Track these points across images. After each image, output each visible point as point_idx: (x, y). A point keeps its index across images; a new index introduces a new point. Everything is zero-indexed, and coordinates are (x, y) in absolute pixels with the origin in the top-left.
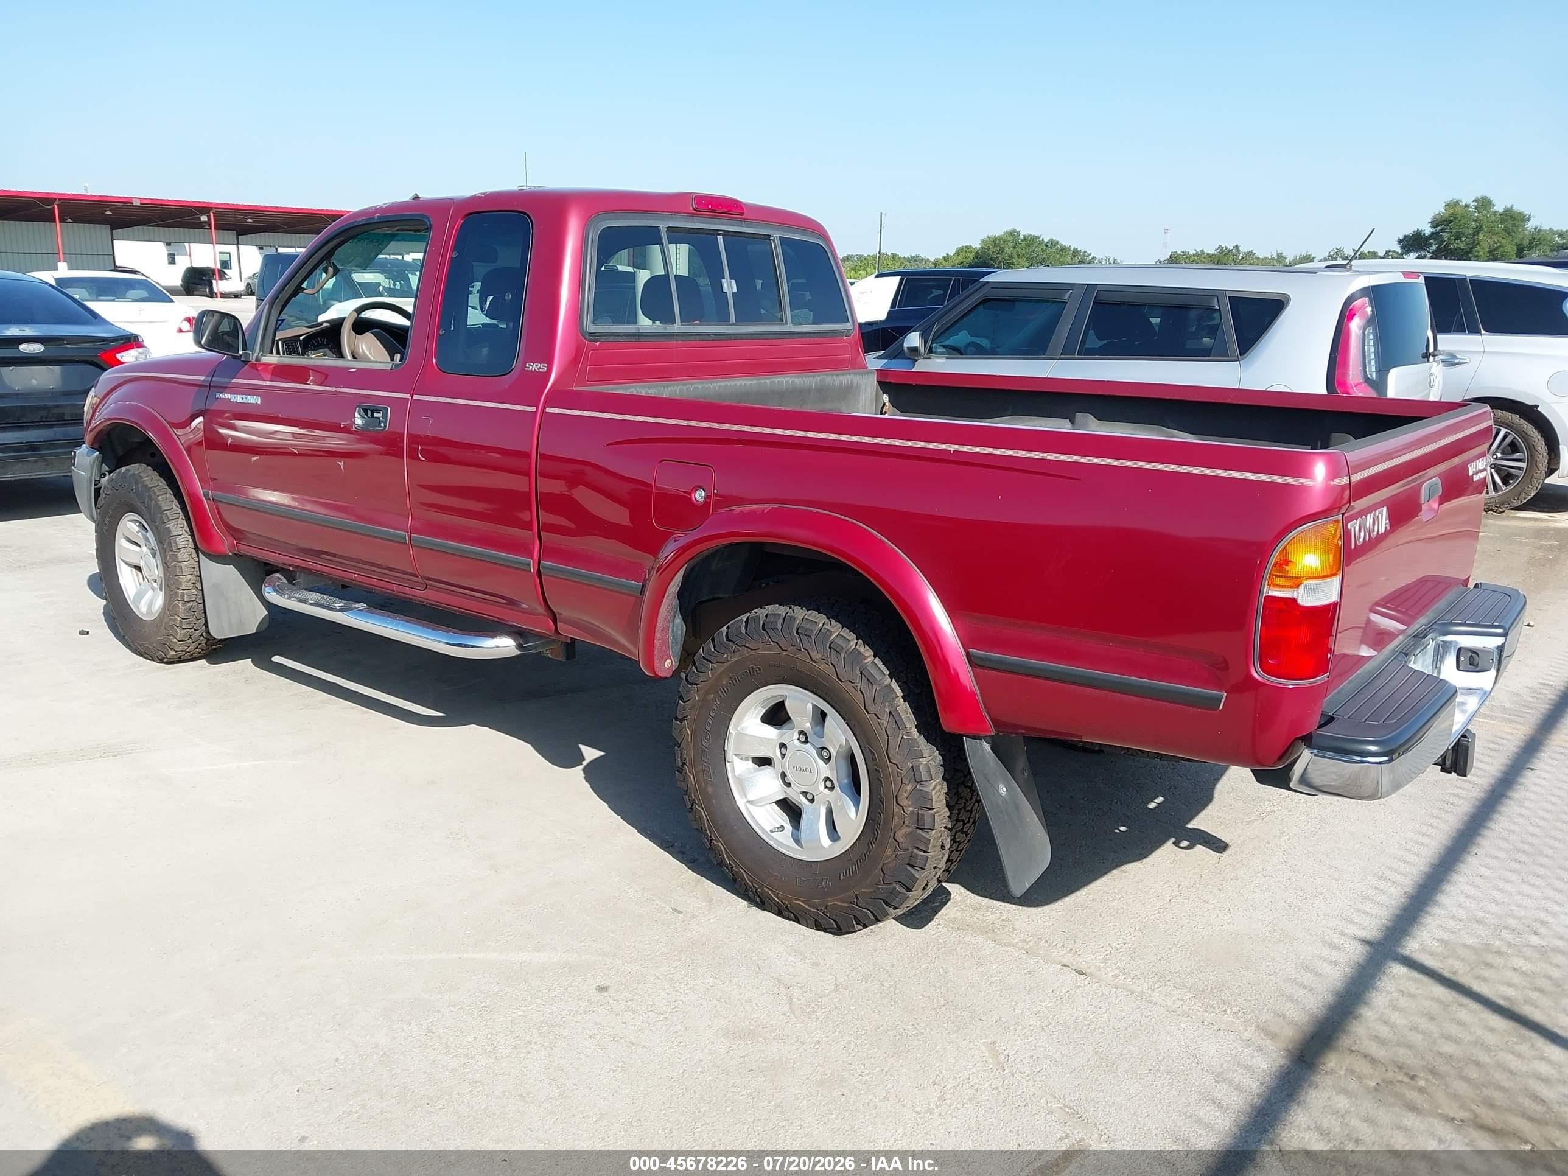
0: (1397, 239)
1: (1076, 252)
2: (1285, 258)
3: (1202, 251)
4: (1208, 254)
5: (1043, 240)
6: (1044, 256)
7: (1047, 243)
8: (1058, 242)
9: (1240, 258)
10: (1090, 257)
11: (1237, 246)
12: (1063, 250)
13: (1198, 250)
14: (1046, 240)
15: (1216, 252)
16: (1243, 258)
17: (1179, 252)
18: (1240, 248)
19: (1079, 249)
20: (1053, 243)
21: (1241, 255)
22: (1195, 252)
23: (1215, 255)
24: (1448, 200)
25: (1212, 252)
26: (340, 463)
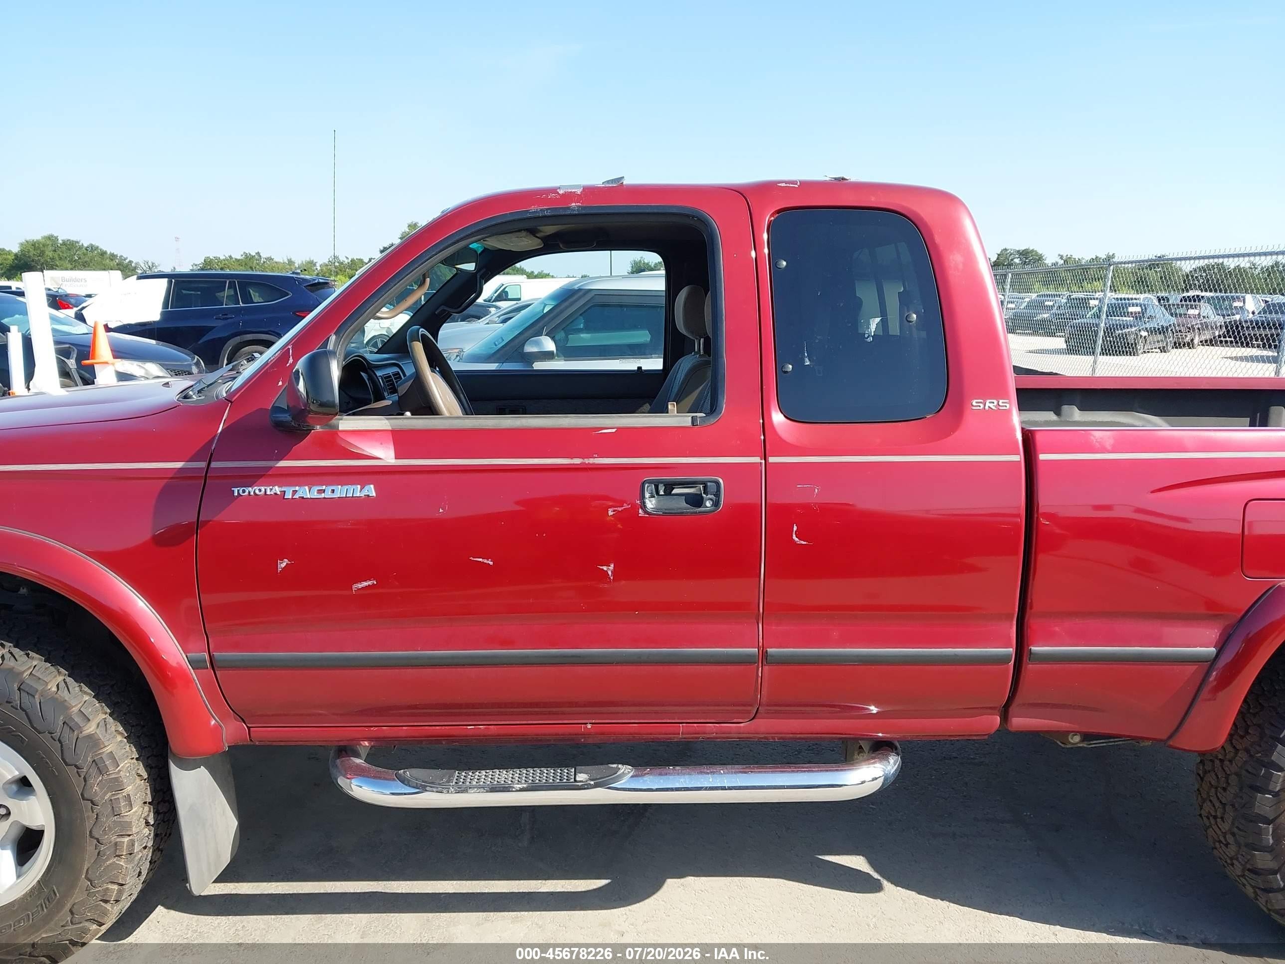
0: (379, 250)
1: (113, 257)
2: (294, 263)
3: (230, 257)
4: (236, 259)
5: (82, 245)
6: (87, 259)
7: (88, 247)
8: (98, 247)
9: (262, 262)
10: (127, 261)
11: (258, 252)
12: (103, 254)
13: (227, 256)
14: (85, 245)
15: (242, 258)
16: (264, 262)
17: (211, 258)
18: (261, 254)
19: (115, 253)
20: (92, 248)
21: (262, 260)
22: (224, 257)
23: (242, 260)
24: (410, 222)
25: (239, 257)
26: (605, 568)
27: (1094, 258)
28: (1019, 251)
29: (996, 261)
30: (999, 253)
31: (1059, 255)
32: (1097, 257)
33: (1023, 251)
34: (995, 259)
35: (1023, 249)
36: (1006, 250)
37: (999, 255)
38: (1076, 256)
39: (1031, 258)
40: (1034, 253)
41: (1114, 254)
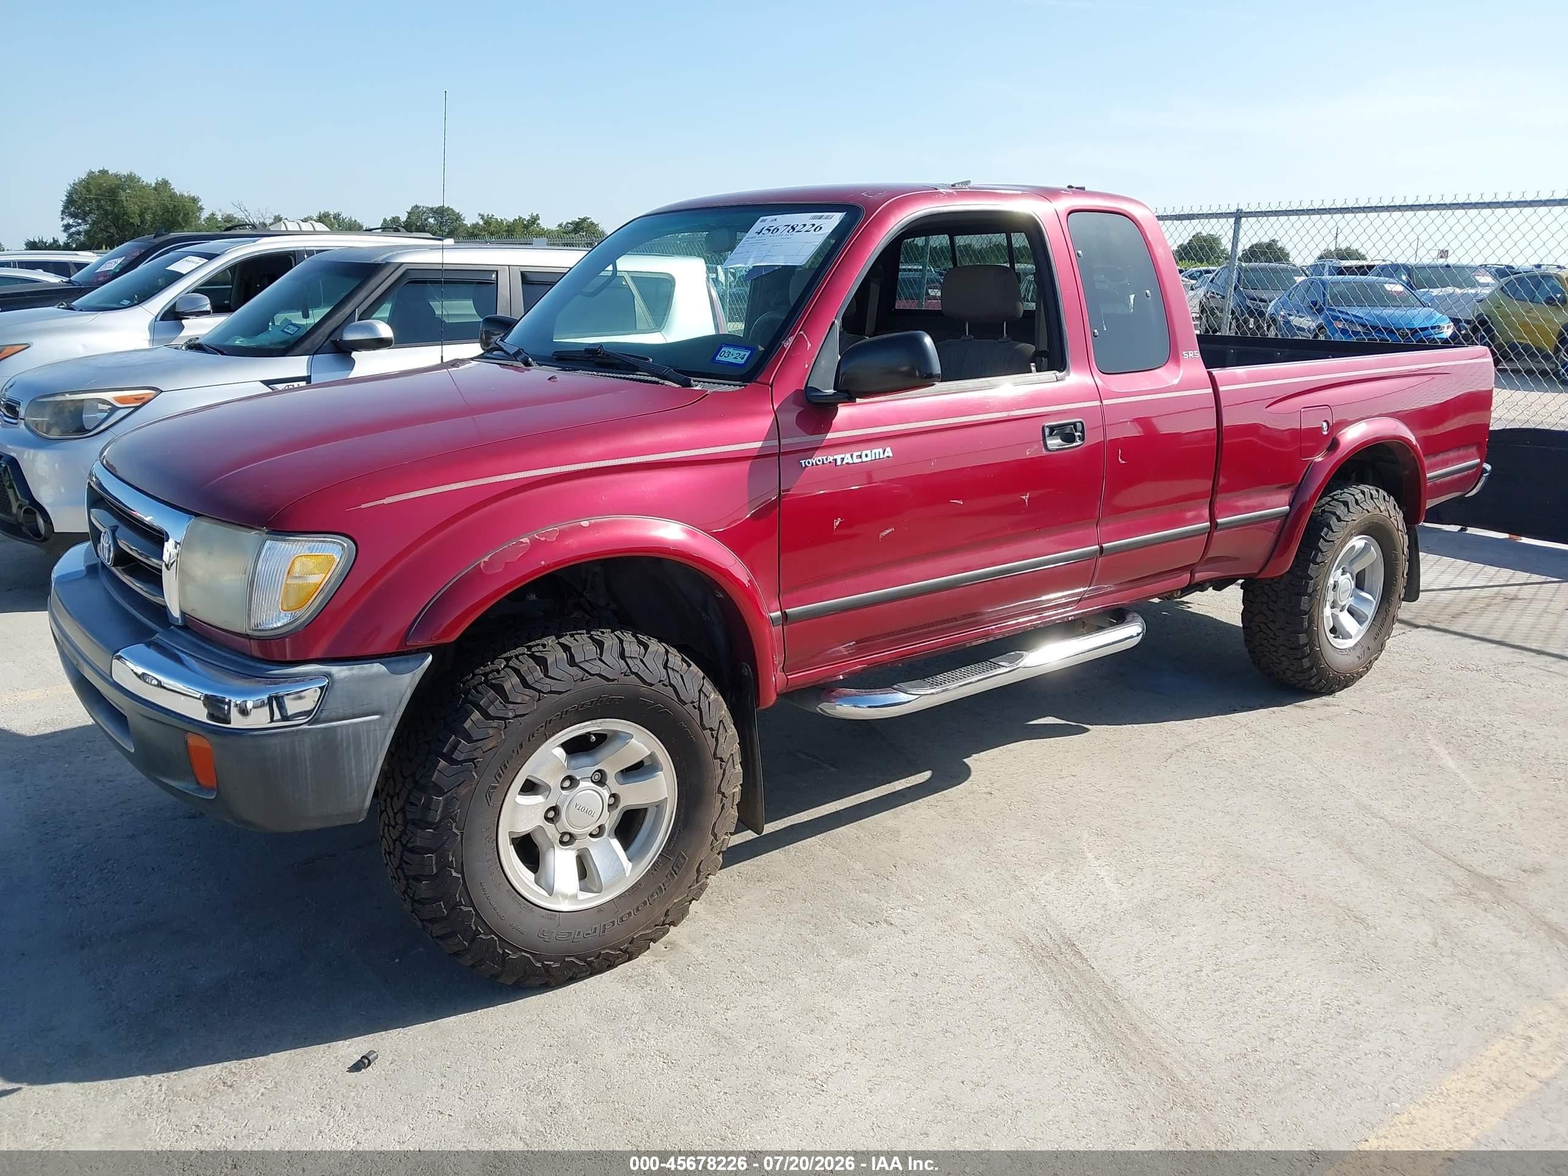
26: (1024, 497)
27: (517, 218)
28: (432, 209)
29: (406, 221)
30: (409, 210)
31: (479, 215)
32: (520, 218)
33: (437, 209)
34: (405, 219)
35: (437, 206)
36: (417, 207)
37: (409, 213)
38: (499, 217)
39: (447, 218)
40: (449, 212)
41: (537, 215)
